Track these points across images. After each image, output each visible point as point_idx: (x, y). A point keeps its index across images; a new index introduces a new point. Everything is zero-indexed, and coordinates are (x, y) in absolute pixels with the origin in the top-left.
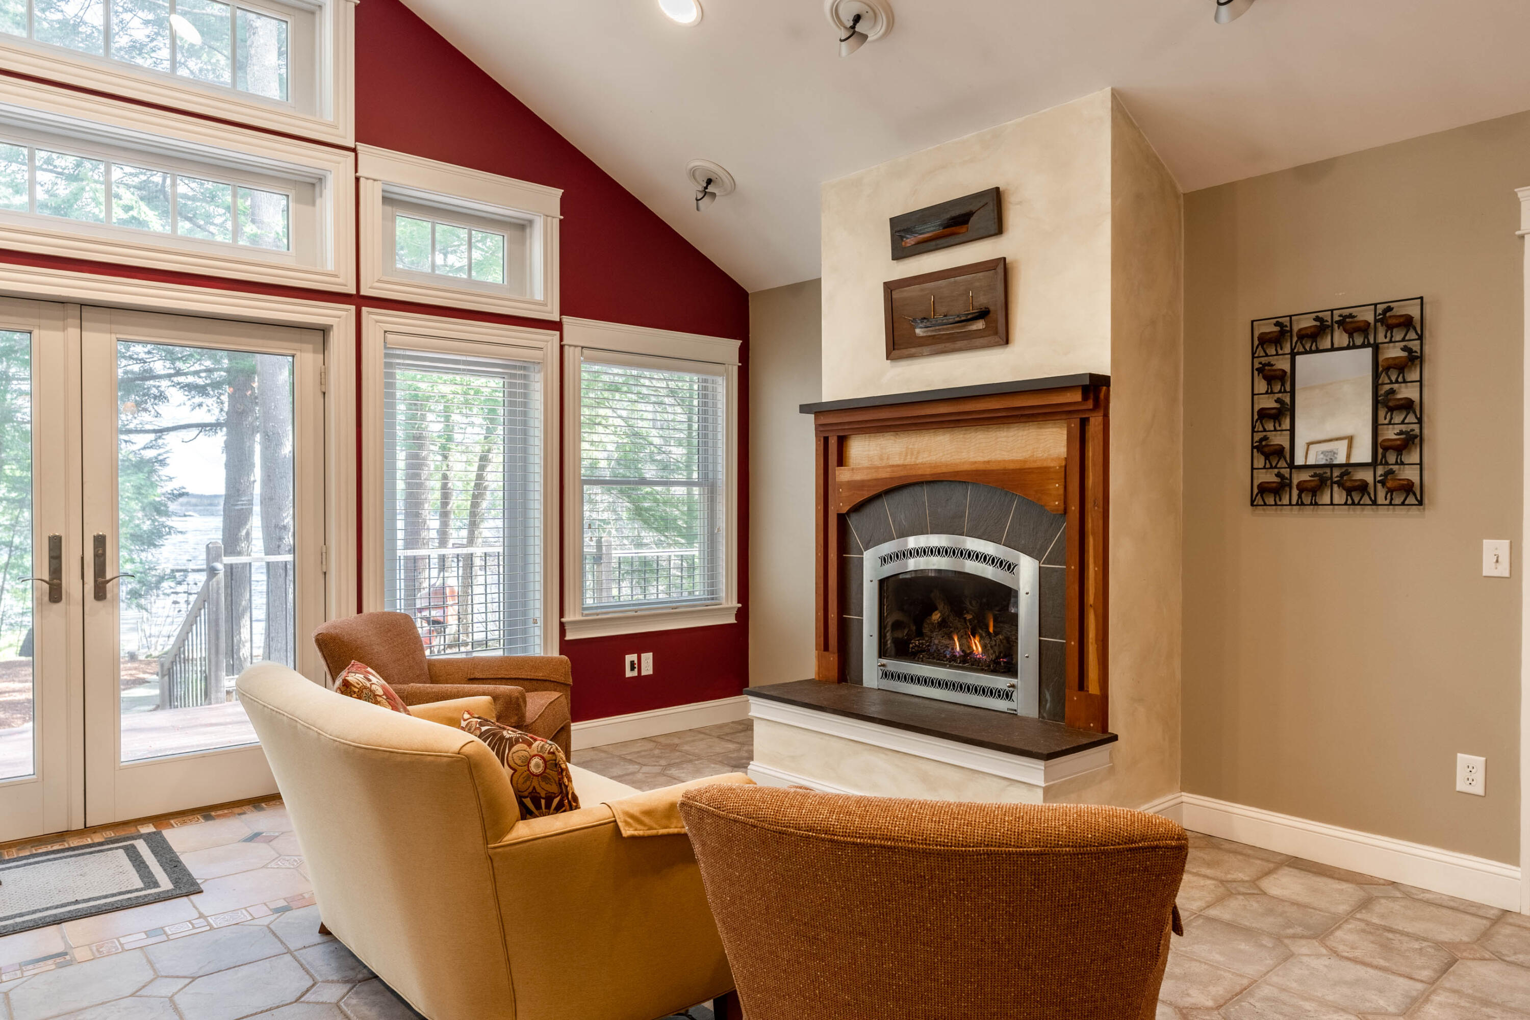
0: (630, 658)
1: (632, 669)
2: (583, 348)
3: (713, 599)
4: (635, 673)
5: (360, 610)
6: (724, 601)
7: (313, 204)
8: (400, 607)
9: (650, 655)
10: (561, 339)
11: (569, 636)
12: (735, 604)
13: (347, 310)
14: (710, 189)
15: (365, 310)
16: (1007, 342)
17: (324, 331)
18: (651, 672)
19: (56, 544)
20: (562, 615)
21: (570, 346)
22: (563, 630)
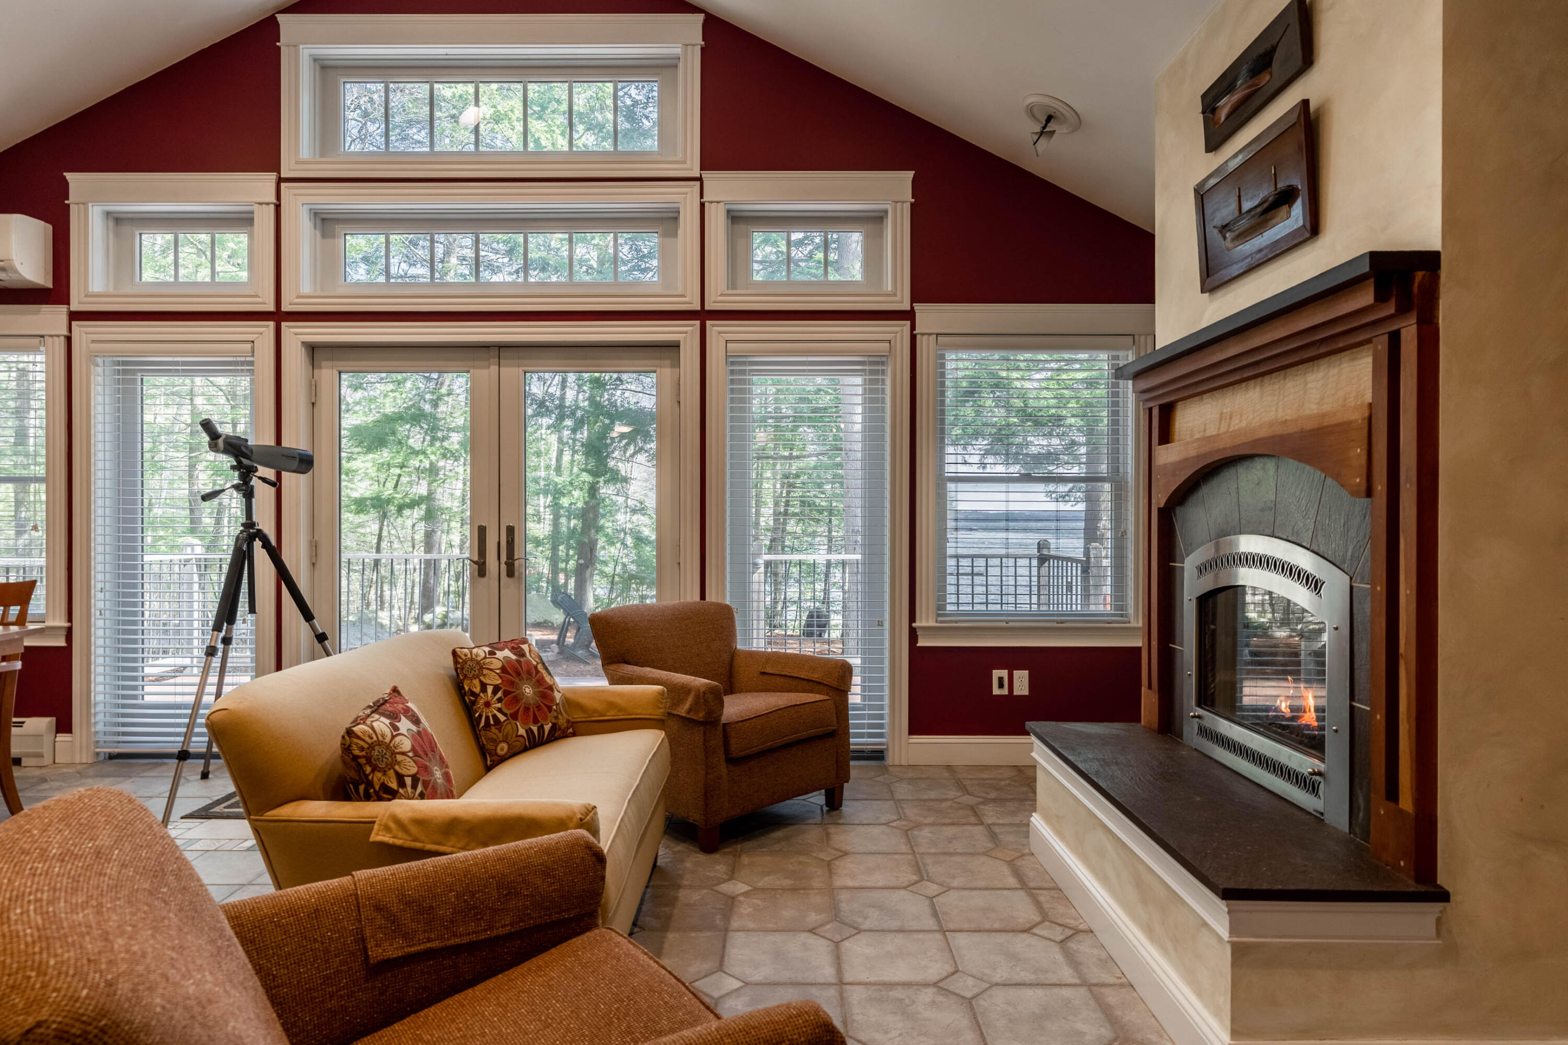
0: (997, 674)
1: (1001, 685)
2: (937, 335)
3: (1122, 616)
4: (1005, 692)
6: (1132, 620)
9: (1025, 673)
10: (913, 327)
11: (920, 644)
13: (692, 326)
14: (1050, 127)
15: (708, 323)
16: (1316, 234)
18: (1026, 692)
19: (481, 531)
20: (912, 618)
21: (922, 334)
22: (913, 635)
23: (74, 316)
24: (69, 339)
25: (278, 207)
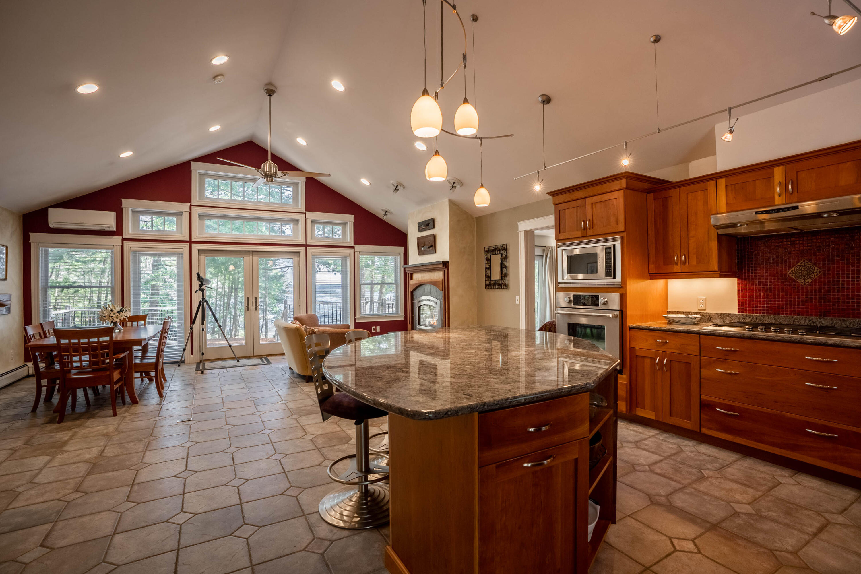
0: (373, 327)
1: (374, 330)
2: (360, 252)
3: (397, 314)
4: (375, 331)
5: (307, 313)
6: (400, 314)
7: (297, 225)
8: (313, 313)
9: (379, 327)
10: (354, 250)
11: (357, 321)
12: (403, 315)
13: (304, 248)
14: (386, 213)
15: (308, 248)
16: (435, 252)
17: (299, 253)
18: (379, 331)
19: (248, 299)
20: (355, 316)
21: (356, 252)
22: (355, 319)
23: (123, 240)
24: (122, 247)
25: (190, 213)
